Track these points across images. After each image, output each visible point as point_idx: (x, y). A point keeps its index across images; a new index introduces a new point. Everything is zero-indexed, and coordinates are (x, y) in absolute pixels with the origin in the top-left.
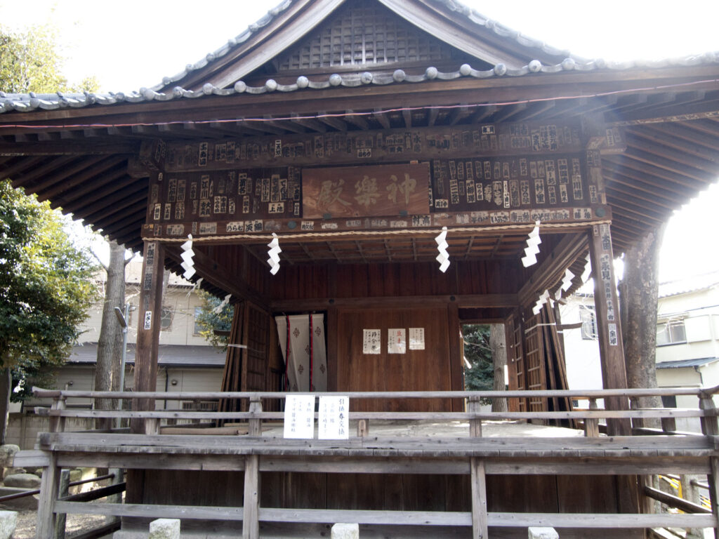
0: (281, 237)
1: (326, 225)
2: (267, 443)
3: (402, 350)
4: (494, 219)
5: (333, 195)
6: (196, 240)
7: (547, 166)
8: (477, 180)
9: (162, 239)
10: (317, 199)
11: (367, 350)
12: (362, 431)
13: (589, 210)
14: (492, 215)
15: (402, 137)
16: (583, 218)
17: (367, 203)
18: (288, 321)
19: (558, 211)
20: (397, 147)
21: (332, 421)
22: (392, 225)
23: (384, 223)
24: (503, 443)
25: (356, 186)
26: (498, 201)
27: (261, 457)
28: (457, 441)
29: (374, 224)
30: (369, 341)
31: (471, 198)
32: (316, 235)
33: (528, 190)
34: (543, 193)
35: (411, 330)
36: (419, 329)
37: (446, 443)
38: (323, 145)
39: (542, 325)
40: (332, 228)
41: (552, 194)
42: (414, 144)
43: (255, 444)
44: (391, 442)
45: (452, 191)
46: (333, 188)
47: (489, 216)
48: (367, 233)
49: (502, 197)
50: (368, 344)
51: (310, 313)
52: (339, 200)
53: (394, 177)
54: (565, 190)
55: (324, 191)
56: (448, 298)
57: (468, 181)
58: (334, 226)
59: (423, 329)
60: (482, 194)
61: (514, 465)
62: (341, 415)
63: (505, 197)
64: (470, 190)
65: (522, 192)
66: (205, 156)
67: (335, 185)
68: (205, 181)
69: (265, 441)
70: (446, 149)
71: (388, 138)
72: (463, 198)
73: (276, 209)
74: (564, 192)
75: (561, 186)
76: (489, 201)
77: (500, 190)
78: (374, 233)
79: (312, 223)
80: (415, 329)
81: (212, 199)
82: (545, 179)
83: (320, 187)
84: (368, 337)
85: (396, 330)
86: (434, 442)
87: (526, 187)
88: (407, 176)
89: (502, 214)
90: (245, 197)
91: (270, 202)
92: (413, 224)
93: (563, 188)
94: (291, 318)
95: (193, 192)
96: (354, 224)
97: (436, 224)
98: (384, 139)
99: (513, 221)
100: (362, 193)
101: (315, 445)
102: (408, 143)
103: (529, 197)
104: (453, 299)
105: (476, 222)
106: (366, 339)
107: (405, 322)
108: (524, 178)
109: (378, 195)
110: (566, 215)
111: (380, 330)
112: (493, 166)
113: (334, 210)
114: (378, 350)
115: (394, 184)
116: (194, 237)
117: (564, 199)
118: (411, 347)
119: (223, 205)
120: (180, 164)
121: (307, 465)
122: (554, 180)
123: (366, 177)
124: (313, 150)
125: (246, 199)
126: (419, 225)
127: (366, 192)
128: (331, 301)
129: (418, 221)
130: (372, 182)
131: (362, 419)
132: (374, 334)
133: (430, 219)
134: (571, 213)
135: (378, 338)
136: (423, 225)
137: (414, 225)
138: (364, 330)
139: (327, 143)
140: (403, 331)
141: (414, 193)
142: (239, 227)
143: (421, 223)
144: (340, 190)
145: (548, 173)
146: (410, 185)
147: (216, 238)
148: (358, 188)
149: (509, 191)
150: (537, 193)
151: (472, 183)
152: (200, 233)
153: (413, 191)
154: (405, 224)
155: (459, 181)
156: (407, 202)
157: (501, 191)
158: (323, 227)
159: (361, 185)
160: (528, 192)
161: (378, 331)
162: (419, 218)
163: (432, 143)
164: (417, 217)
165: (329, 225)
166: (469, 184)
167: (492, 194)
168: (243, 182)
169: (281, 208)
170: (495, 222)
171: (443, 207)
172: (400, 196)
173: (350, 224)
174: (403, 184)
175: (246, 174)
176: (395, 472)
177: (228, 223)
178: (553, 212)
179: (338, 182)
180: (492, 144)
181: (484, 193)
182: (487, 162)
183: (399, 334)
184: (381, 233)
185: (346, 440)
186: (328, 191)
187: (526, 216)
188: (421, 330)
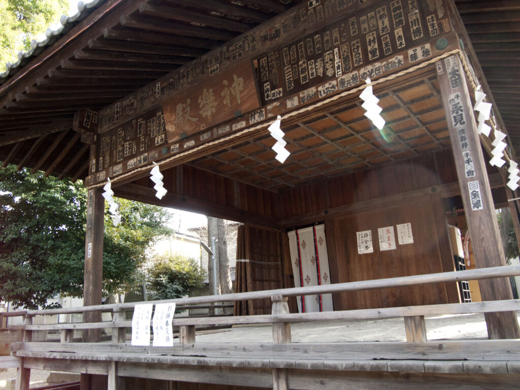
0: (159, 164)
1: (187, 144)
2: (122, 350)
3: (394, 247)
4: (322, 92)
5: (185, 115)
6: (113, 181)
7: (378, 15)
8: (309, 58)
9: (96, 186)
10: (174, 122)
11: (362, 250)
12: (183, 337)
13: (428, 46)
14: (320, 89)
15: (241, 43)
16: (420, 57)
17: (209, 113)
18: (297, 234)
19: (390, 61)
20: (237, 54)
21: (161, 328)
22: (234, 129)
23: (227, 128)
24: (306, 352)
25: (199, 101)
26: (329, 73)
27: (118, 364)
28: (260, 349)
29: (221, 131)
30: (363, 242)
31: (305, 78)
32: (182, 155)
33: (360, 49)
34: (376, 46)
35: (398, 226)
36: (406, 225)
37: (250, 351)
38: (186, 75)
39: (513, 199)
40: (191, 145)
41: (386, 44)
42: (251, 45)
43: (115, 351)
44: (204, 349)
45: (287, 78)
46: (184, 109)
47: (317, 91)
48: (217, 142)
49: (333, 67)
50: (361, 244)
51: (313, 225)
52: (190, 118)
53: (225, 82)
54: (401, 33)
55: (178, 114)
56: (429, 190)
57: (300, 63)
58: (192, 143)
59: (410, 224)
60: (314, 70)
61: (319, 380)
62: (167, 322)
63: (336, 65)
64: (303, 71)
65: (354, 54)
66: (118, 113)
67: (184, 105)
68: (120, 133)
69: (121, 348)
70: (277, 39)
71: (231, 49)
72: (297, 81)
73: (159, 142)
74: (400, 37)
75: (396, 31)
76: (321, 75)
77: (331, 60)
78: (222, 140)
79: (177, 145)
80: (402, 225)
81: (123, 146)
82: (377, 30)
83: (175, 110)
84: (361, 239)
85: (385, 229)
86: (240, 350)
87: (358, 47)
88: (235, 77)
89: (330, 84)
90: (142, 137)
91: (156, 136)
92: (250, 121)
93: (399, 32)
94: (300, 231)
95: (114, 144)
96: (206, 136)
97: (270, 115)
98: (228, 50)
99: (341, 89)
100: (204, 106)
101: (152, 352)
102: (246, 46)
103: (361, 57)
104: (434, 190)
105: (305, 101)
106: (359, 241)
107: (393, 220)
108: (354, 38)
109: (216, 104)
110: (399, 62)
111: (370, 231)
112: (322, 38)
113: (189, 129)
114: (371, 250)
115: (226, 88)
116: (111, 179)
117: (401, 44)
118: (400, 243)
119: (129, 148)
120: (105, 124)
121: (146, 372)
122: (388, 27)
123: (205, 90)
124: (180, 82)
125: (142, 139)
126: (256, 121)
127: (207, 104)
128: (326, 212)
129: (254, 118)
130: (209, 93)
131: (183, 326)
132: (366, 235)
133: (264, 112)
134: (406, 58)
135: (369, 238)
136: (259, 120)
137: (251, 122)
138: (357, 233)
139: (189, 71)
140: (391, 228)
141: (244, 91)
142: (134, 163)
143: (257, 118)
144: (189, 108)
145: (380, 22)
146: (239, 84)
147: (123, 176)
148: (200, 104)
149: (340, 58)
150: (369, 48)
151: (304, 63)
152: (114, 175)
153: (242, 89)
154: (243, 124)
155: (292, 65)
156: (239, 102)
157: (333, 60)
158: (185, 146)
159: (202, 99)
160: (360, 51)
161: (369, 232)
162: (255, 114)
163: (265, 38)
164: (252, 113)
165: (189, 143)
166: (301, 65)
167: (324, 67)
168: (140, 125)
169: (163, 139)
170: (323, 95)
171: (278, 96)
172: (233, 98)
173: (203, 137)
174: (233, 85)
175: (142, 119)
176: (208, 382)
177: (128, 162)
178: (385, 63)
179: (186, 102)
180: (318, 15)
181: (316, 69)
182: (317, 36)
183: (388, 231)
184: (227, 138)
185: (171, 347)
186: (181, 113)
187: (354, 78)
188: (408, 225)
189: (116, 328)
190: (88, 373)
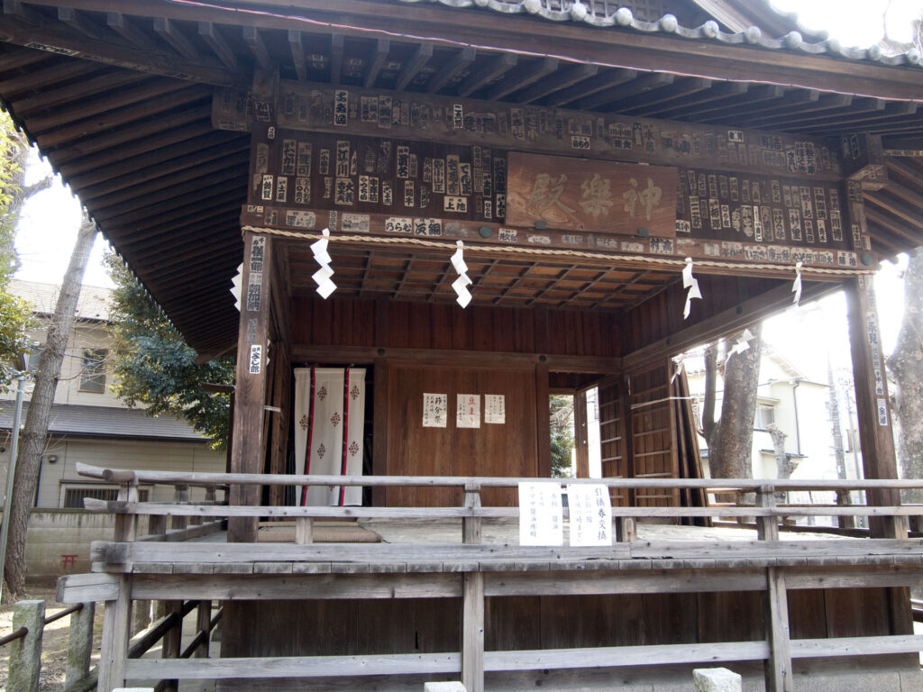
0: (468, 247)
1: (534, 237)
2: (494, 554)
3: (476, 424)
4: (749, 254)
5: (550, 195)
6: (334, 238)
7: (802, 194)
8: (722, 201)
9: (277, 232)
10: (528, 197)
11: (429, 422)
12: (629, 533)
13: (854, 256)
14: (747, 248)
15: (629, 129)
16: (847, 264)
17: (596, 212)
18: (312, 375)
19: (821, 253)
20: (623, 141)
21: (589, 520)
22: (624, 249)
23: (613, 244)
24: (805, 548)
25: (583, 187)
26: (748, 232)
27: (490, 574)
28: (751, 546)
29: (600, 243)
30: (432, 410)
31: (716, 222)
32: (520, 250)
33: (782, 221)
34: (799, 227)
35: (487, 397)
36: (498, 396)
37: (737, 549)
38: (523, 121)
39: (675, 398)
40: (543, 242)
41: (809, 230)
42: (646, 140)
43: (478, 555)
44: (668, 549)
45: (692, 211)
46: (550, 186)
47: (743, 250)
48: (589, 255)
49: (752, 226)
50: (429, 413)
51: (346, 366)
52: (559, 203)
53: (633, 181)
54: (823, 227)
55: (538, 187)
56: (536, 357)
57: (711, 201)
58: (546, 240)
59: (503, 397)
60: (728, 219)
61: (816, 577)
62: (601, 511)
63: (756, 227)
64: (715, 213)
65: (776, 224)
66: (344, 111)
67: (554, 180)
68: (343, 149)
69: (492, 551)
70: (685, 154)
71: (611, 127)
72: (706, 222)
73: (455, 206)
74: (822, 229)
75: (818, 221)
76: (738, 230)
77: (749, 217)
78: (600, 256)
79: (515, 233)
80: (492, 396)
81: (355, 179)
82: (800, 209)
83: (534, 181)
84: (430, 404)
85: (468, 397)
86: (723, 548)
87: (780, 218)
88: (650, 182)
89: (758, 248)
90: (407, 182)
91: (446, 194)
92: (651, 249)
93: (821, 224)
94: (319, 372)
95: (324, 164)
96: (573, 240)
97: (680, 253)
98: (607, 126)
99: (770, 260)
100: (590, 197)
101: (565, 556)
102: (638, 137)
103: (783, 230)
104: (543, 358)
105: (729, 255)
106: (427, 406)
107: (480, 386)
108: (777, 205)
109: (611, 204)
110: (829, 258)
111: (446, 395)
112: (740, 184)
113: (551, 217)
114: (443, 423)
115: (633, 190)
116: (332, 233)
117: (823, 238)
118: (487, 421)
119: (373, 189)
120: (303, 116)
121: (554, 586)
122: (811, 212)
123: (597, 176)
124: (509, 127)
125: (409, 185)
126: (659, 252)
127: (596, 197)
128: (380, 351)
129: (658, 246)
130: (604, 183)
131: (628, 517)
132: (439, 400)
133: (672, 245)
134: (835, 257)
135: (443, 405)
136: (664, 253)
137: (653, 250)
138: (425, 394)
139: (529, 120)
140: (477, 398)
141: (658, 207)
142: (406, 226)
143: (661, 249)
144: (561, 188)
145: (803, 203)
146: (654, 195)
147: (367, 239)
148: (584, 191)
149: (760, 220)
150: (792, 226)
151: (716, 203)
152: (344, 229)
153: (658, 204)
154: (640, 248)
155: (700, 198)
156: (648, 218)
157: (752, 218)
158: (531, 240)
159: (589, 186)
160: (782, 224)
161: (443, 397)
162: (658, 242)
163: (667, 143)
164: (656, 240)
165: (539, 237)
166: (712, 205)
167: (741, 221)
168: (404, 159)
169: (462, 205)
170: (751, 258)
171: (684, 230)
172: (640, 208)
173: (567, 239)
174: (646, 192)
175: (408, 148)
176: (674, 591)
177: (388, 218)
178: (816, 253)
179: (559, 177)
180: (741, 156)
181: (731, 219)
182: (733, 179)
183: (472, 401)
184: (609, 257)
185: (608, 547)
186: (544, 190)
187: (785, 255)
188: (500, 398)
189: (477, 518)
190: (397, 596)
